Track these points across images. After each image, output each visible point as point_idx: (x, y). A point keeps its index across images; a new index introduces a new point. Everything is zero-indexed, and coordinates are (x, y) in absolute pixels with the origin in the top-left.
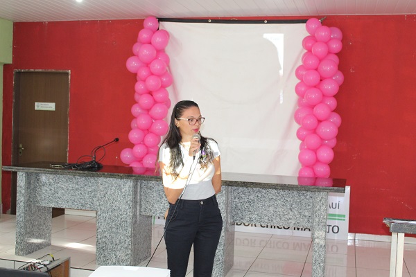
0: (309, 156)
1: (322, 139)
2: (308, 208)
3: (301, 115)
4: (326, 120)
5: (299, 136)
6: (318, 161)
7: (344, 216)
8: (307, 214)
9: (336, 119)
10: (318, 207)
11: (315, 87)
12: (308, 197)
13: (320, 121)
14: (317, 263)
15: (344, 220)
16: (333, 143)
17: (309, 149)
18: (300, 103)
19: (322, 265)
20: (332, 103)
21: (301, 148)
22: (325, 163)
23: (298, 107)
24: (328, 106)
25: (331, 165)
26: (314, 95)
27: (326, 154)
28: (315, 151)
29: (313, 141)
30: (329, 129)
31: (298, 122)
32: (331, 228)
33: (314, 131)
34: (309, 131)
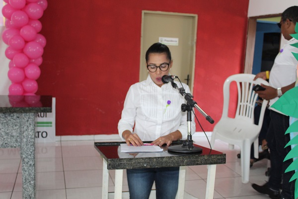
0: (18, 74)
1: (30, 59)
2: (15, 128)
3: (9, 36)
4: (33, 40)
5: (8, 56)
6: (26, 78)
7: (51, 123)
8: (14, 134)
9: (42, 40)
10: (25, 128)
11: (21, 10)
12: (15, 117)
13: (26, 42)
14: (28, 181)
15: (51, 126)
16: (40, 61)
17: (17, 67)
18: (7, 24)
19: (32, 182)
20: (38, 25)
21: (10, 65)
22: (32, 80)
23: (6, 29)
24: (35, 28)
25: (39, 81)
26: (20, 17)
27: (34, 71)
28: (23, 69)
29: (21, 60)
30: (35, 49)
31: (7, 43)
32: (40, 134)
33: (22, 51)
34: (16, 51)
